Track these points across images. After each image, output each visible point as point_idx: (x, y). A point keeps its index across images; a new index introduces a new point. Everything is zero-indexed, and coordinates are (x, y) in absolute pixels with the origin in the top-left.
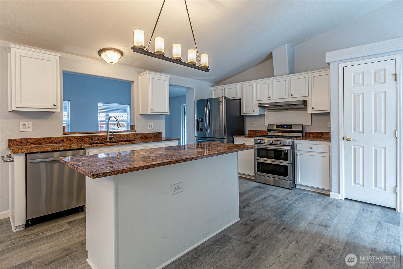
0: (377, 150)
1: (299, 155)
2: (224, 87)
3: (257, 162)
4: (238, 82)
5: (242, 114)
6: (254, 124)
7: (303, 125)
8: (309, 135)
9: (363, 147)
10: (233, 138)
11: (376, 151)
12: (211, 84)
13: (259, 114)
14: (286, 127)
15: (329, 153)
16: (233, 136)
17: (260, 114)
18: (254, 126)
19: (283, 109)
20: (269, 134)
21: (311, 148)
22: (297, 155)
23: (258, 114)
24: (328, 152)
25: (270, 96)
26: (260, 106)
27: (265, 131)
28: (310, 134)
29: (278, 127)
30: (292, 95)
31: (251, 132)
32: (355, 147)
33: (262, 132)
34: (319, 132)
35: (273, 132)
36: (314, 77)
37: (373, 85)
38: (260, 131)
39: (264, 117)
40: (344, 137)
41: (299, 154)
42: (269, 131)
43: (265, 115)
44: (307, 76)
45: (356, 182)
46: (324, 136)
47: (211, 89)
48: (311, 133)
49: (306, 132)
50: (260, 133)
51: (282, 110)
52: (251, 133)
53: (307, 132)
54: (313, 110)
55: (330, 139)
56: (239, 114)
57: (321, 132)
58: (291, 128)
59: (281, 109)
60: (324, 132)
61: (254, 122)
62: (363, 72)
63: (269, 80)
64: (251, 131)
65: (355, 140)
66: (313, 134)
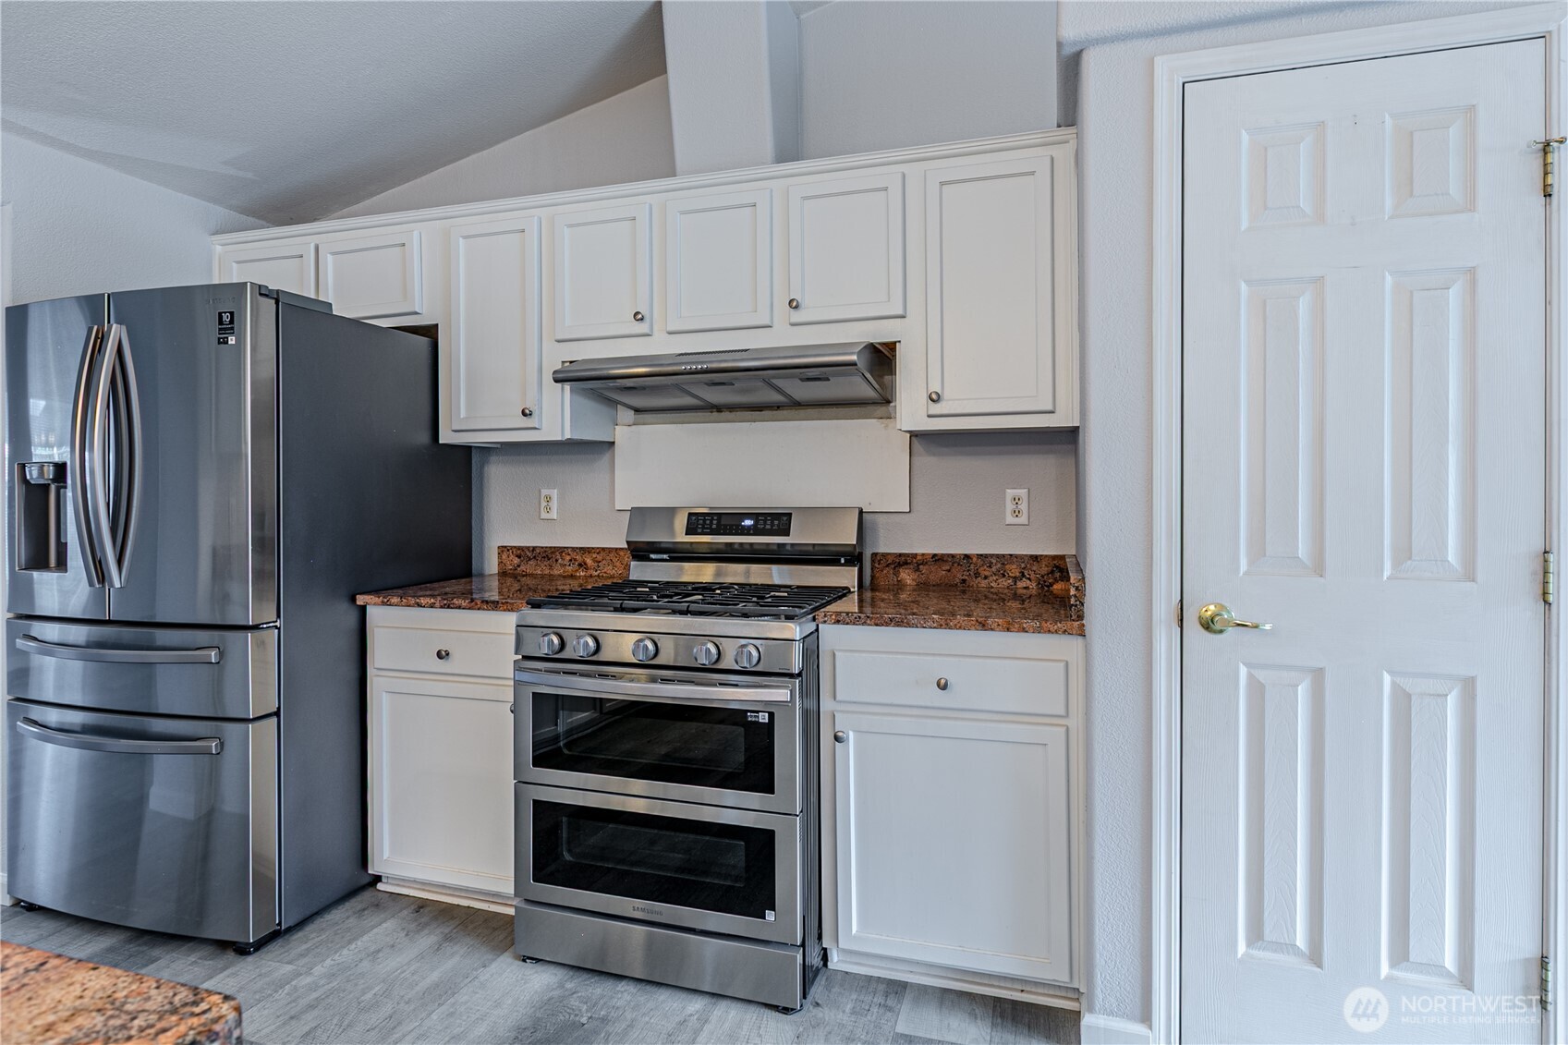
0: (1413, 698)
1: (851, 734)
2: (313, 240)
3: (534, 800)
4: (417, 207)
5: (445, 437)
6: (544, 504)
7: (861, 512)
8: (896, 574)
9: (1318, 675)
10: (363, 609)
11: (1403, 701)
12: (221, 213)
13: (568, 435)
14: (755, 525)
15: (1067, 715)
16: (361, 600)
17: (577, 436)
18: (544, 515)
19: (732, 408)
20: (639, 571)
21: (943, 686)
22: (837, 739)
23: (559, 438)
24: (1062, 712)
25: (645, 310)
26: (576, 378)
27: (617, 549)
28: (900, 565)
29: (697, 523)
30: (796, 307)
31: (519, 557)
32: (1261, 675)
33: (594, 560)
34: (953, 556)
35: (665, 556)
36: (942, 184)
37: (1391, 218)
38: (581, 548)
39: (606, 457)
40: (1181, 601)
41: (854, 731)
42: (641, 551)
43: (614, 443)
44: (900, 176)
45: (1269, 934)
46: (986, 578)
47: (219, 248)
48: (906, 563)
49: (874, 555)
50: (580, 565)
51: (726, 415)
52: (522, 568)
53: (884, 555)
54: (936, 409)
55: (1080, 617)
56: (423, 438)
57: (967, 557)
58: (786, 533)
59: (719, 408)
60: (986, 556)
61: (545, 492)
62: (1322, 125)
63: (641, 198)
64: (522, 553)
65: (1268, 627)
66: (917, 570)
